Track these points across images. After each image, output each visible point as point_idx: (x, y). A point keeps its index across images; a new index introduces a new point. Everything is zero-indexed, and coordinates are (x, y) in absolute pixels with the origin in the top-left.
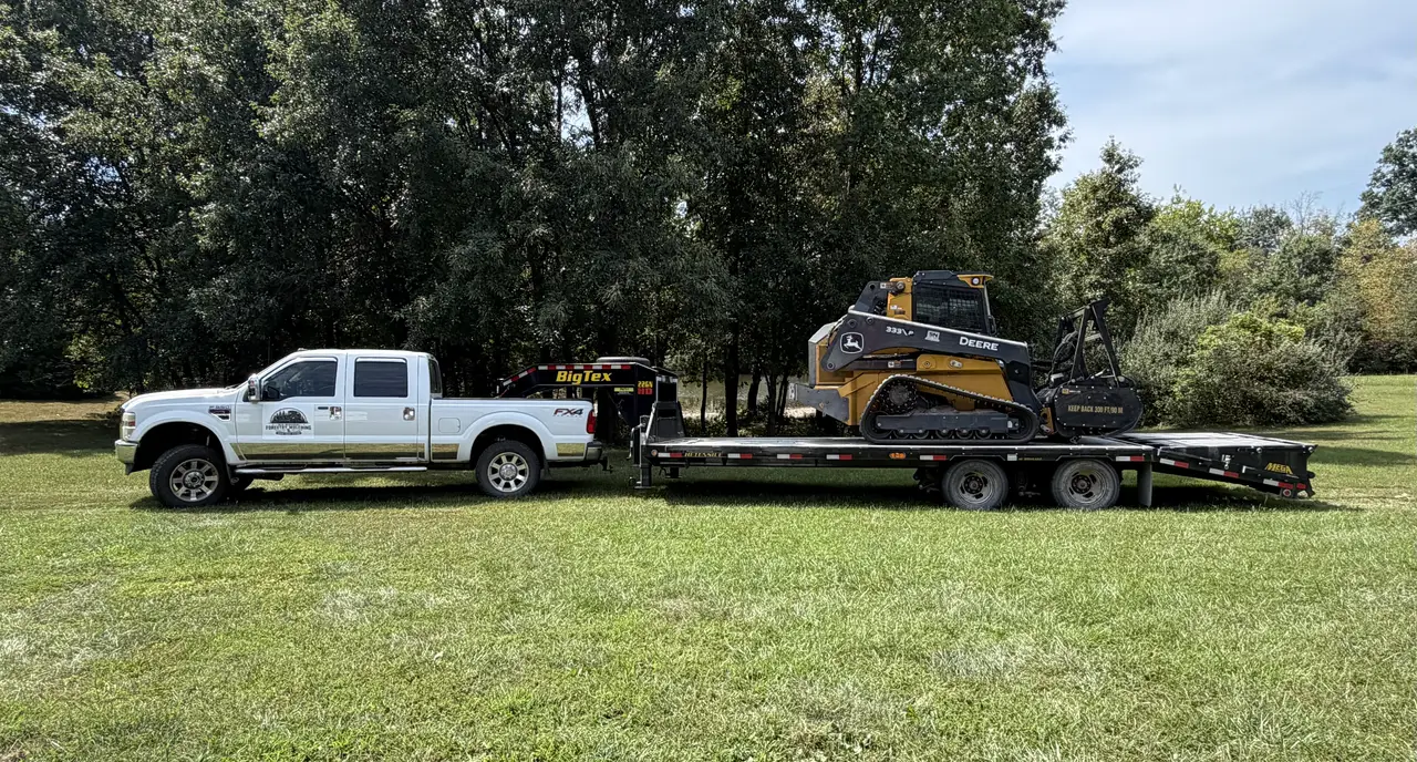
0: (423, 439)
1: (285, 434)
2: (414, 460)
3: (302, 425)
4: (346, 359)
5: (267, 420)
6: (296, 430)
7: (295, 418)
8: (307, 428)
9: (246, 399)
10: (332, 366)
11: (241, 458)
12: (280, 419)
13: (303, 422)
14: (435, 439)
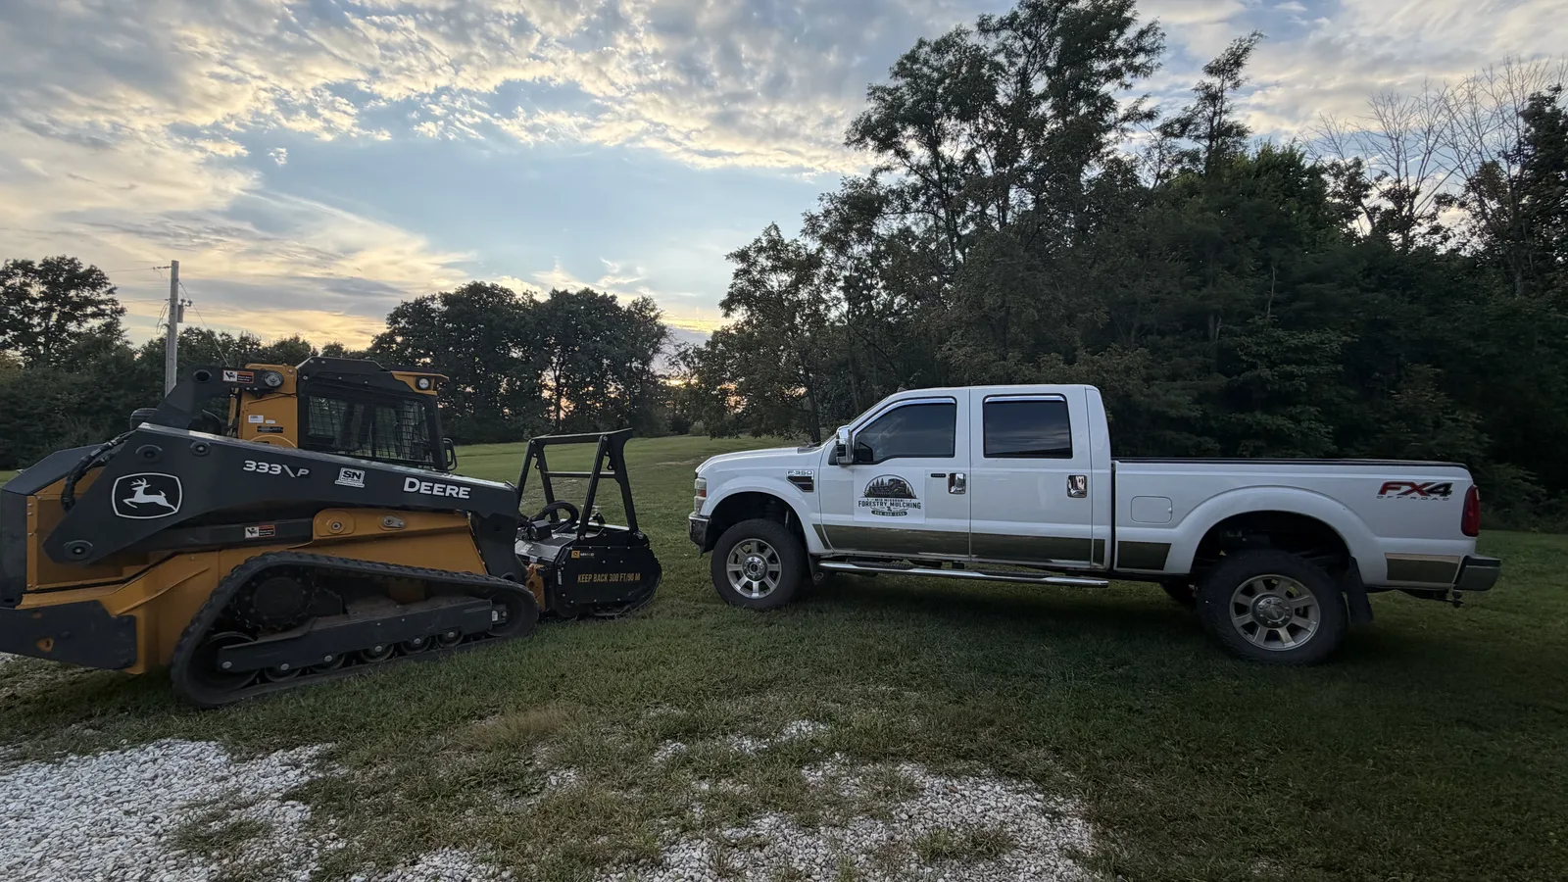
0: (1102, 531)
1: (883, 514)
2: (1083, 565)
3: (908, 500)
4: (970, 401)
5: (859, 493)
6: (898, 509)
7: (897, 490)
8: (915, 505)
9: (832, 463)
10: (949, 410)
11: (826, 546)
12: (877, 491)
13: (910, 496)
14: (1125, 533)
